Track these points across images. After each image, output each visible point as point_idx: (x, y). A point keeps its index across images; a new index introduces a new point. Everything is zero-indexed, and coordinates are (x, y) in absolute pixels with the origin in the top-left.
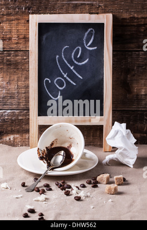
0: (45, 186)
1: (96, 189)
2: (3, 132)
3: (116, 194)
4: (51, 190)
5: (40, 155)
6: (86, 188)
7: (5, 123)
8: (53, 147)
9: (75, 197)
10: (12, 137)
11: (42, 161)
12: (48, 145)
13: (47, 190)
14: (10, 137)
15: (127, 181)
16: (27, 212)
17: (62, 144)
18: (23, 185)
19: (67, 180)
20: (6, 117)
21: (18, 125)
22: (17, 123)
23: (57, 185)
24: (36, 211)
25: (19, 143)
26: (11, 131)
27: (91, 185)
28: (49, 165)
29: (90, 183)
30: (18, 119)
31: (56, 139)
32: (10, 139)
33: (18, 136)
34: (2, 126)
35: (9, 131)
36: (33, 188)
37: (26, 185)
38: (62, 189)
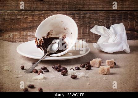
0: (43, 69)
1: (89, 71)
2: (3, 30)
3: (108, 74)
4: (48, 71)
5: (37, 43)
6: (80, 71)
7: (5, 22)
8: (49, 37)
9: (71, 76)
10: (11, 34)
11: (39, 49)
12: (45, 35)
13: (45, 72)
14: (9, 34)
15: (117, 65)
16: (27, 87)
17: (57, 35)
18: (23, 68)
19: (63, 65)
20: (6, 17)
21: (17, 24)
22: (16, 22)
23: (53, 68)
24: (35, 87)
25: (18, 40)
26: (11, 29)
27: (85, 68)
28: (46, 51)
29: (83, 67)
30: (17, 19)
31: (52, 30)
32: (9, 36)
33: (16, 33)
34: (3, 24)
35: (9, 29)
36: (31, 70)
37: (25, 68)
38: (59, 71)
